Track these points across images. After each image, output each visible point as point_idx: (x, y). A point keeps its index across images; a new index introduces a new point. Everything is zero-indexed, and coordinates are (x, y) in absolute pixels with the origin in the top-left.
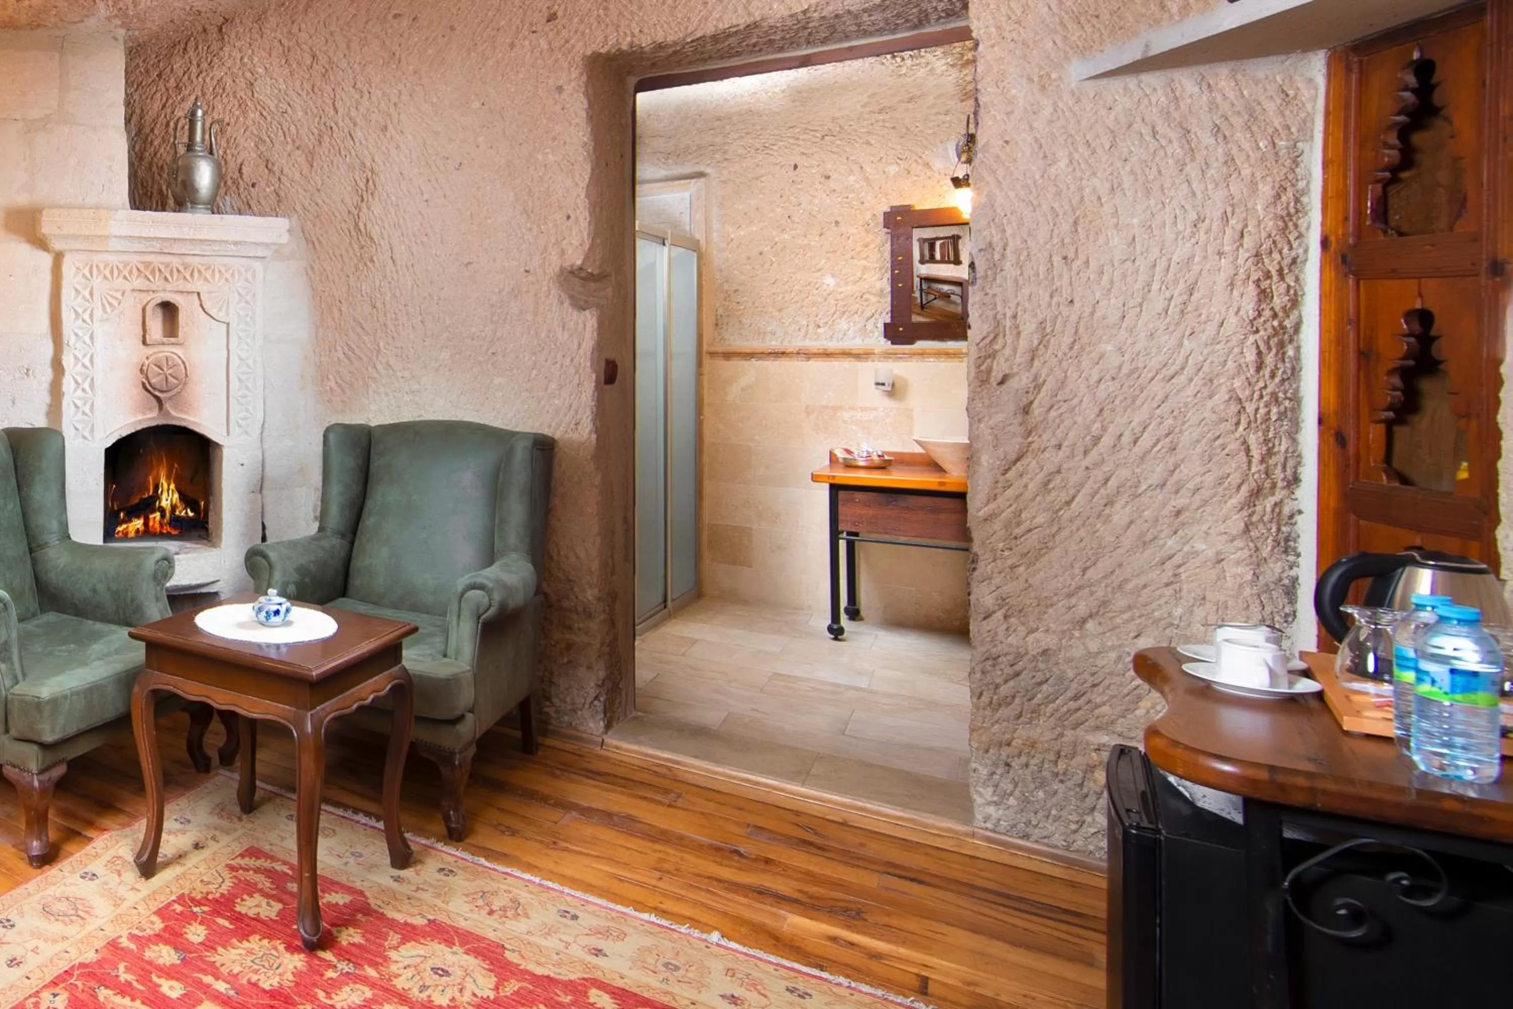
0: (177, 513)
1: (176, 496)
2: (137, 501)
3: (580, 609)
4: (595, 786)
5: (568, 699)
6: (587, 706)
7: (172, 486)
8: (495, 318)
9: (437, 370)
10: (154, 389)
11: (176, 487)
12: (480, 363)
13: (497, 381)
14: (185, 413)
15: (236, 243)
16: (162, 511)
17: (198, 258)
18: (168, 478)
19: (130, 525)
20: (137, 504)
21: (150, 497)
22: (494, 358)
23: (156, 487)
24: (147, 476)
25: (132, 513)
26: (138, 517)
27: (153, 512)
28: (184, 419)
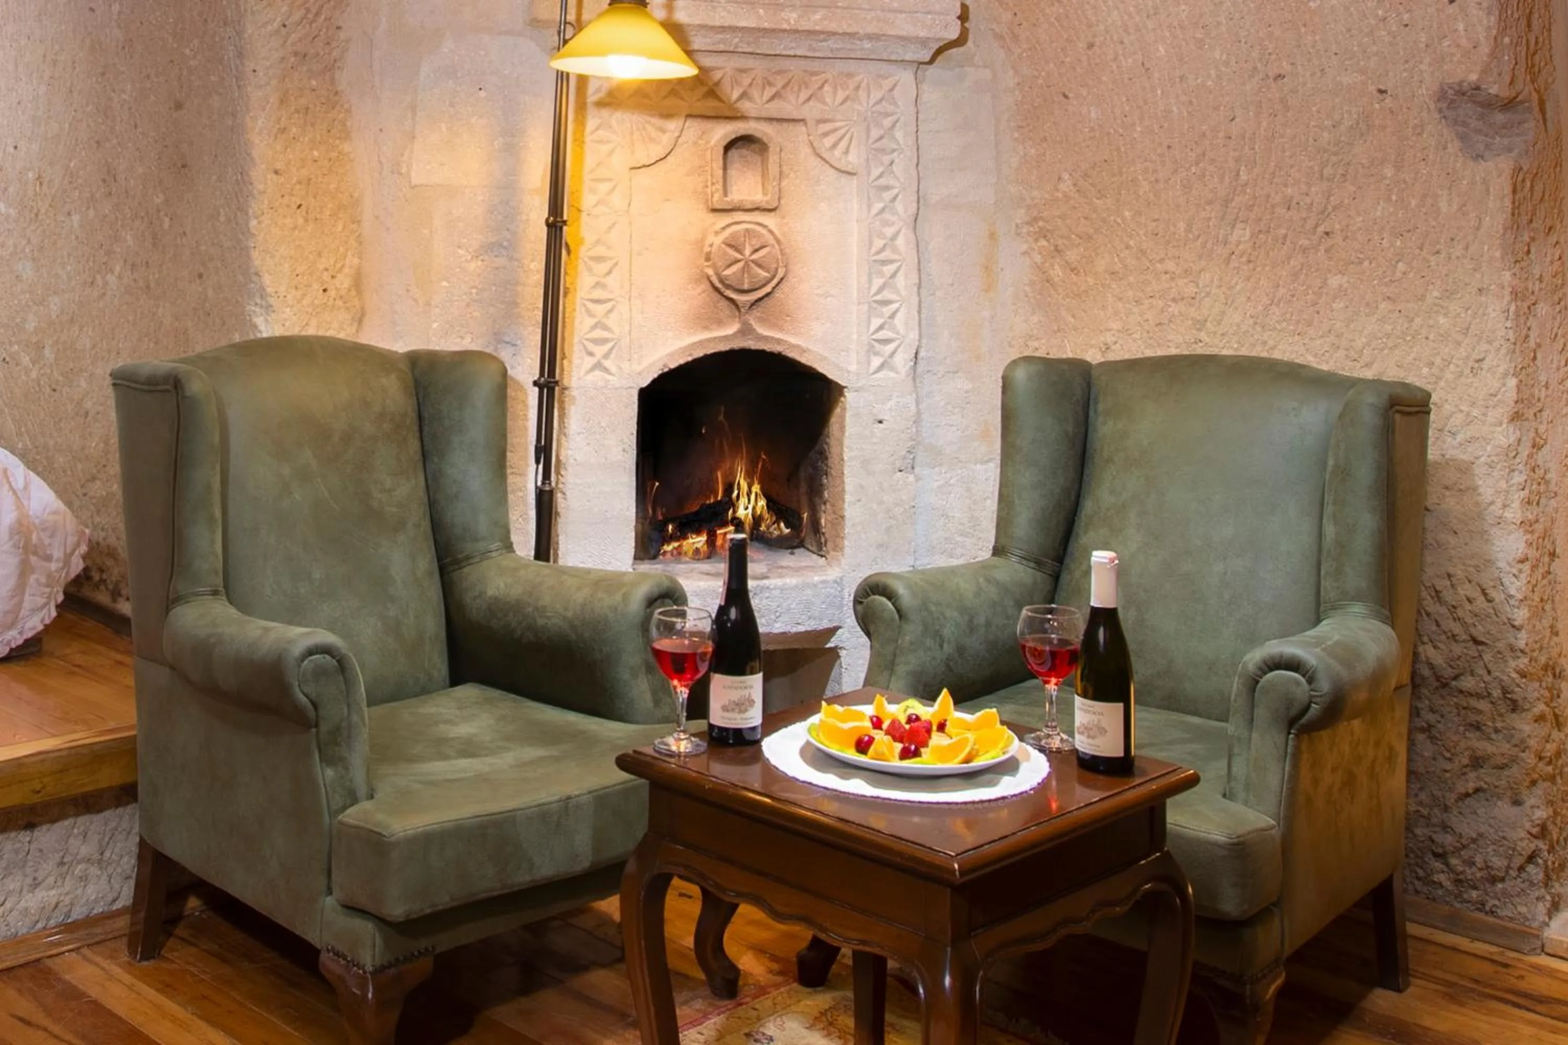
0: (763, 528)
1: (762, 503)
2: (695, 508)
3: (1497, 693)
4: (1530, 1023)
5: (1479, 860)
6: (1513, 873)
7: (756, 488)
8: (1328, 171)
9: (1228, 261)
10: (728, 287)
11: (762, 489)
12: (1304, 250)
13: (1335, 281)
14: (781, 329)
15: (870, 37)
16: (739, 525)
17: (803, 62)
18: (750, 476)
19: (685, 543)
20: (696, 513)
21: (718, 503)
22: (1330, 242)
23: (729, 489)
24: (713, 471)
25: (687, 526)
26: (698, 532)
27: (724, 524)
28: (779, 341)
